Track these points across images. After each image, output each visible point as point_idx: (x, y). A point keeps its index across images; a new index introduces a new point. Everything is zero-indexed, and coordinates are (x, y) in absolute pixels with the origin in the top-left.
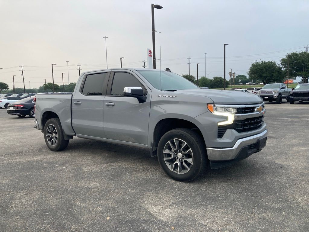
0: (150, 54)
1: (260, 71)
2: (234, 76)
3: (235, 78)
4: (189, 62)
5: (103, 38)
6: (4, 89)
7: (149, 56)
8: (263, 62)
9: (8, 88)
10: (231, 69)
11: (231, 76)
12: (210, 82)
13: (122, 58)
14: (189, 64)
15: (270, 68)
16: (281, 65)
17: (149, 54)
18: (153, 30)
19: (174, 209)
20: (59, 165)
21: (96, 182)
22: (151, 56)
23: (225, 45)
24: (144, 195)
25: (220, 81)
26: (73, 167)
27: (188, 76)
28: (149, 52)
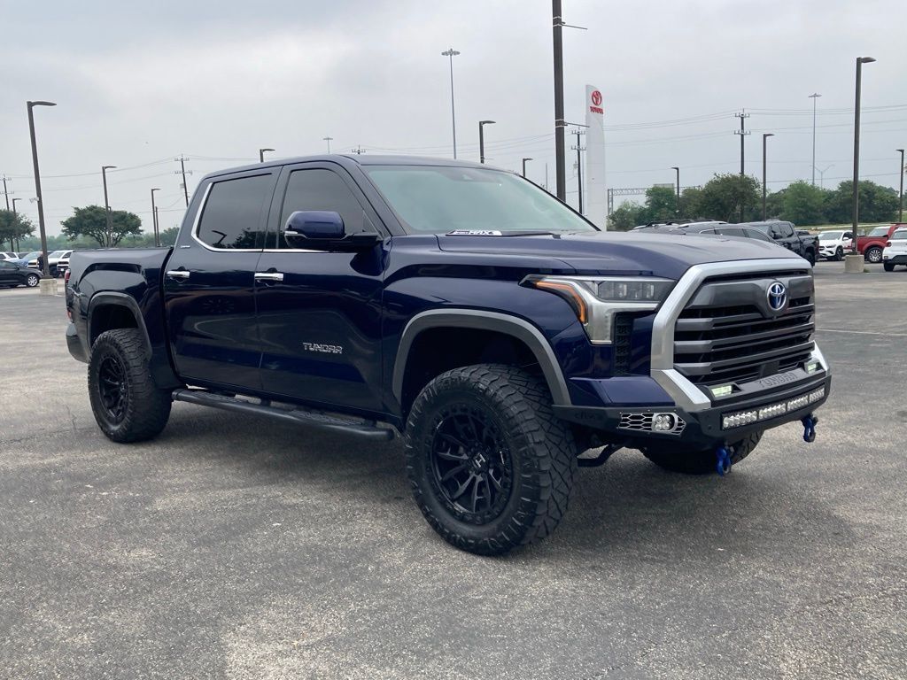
0: (596, 104)
5: (443, 54)
6: (130, 233)
7: (593, 109)
9: (140, 228)
10: (902, 151)
13: (484, 123)
14: (742, 136)
17: (593, 105)
18: (555, 22)
19: (314, 658)
20: (96, 485)
21: (153, 548)
22: (600, 111)
23: (860, 61)
24: (262, 602)
25: (865, 196)
26: (131, 494)
27: (735, 178)
28: (593, 95)
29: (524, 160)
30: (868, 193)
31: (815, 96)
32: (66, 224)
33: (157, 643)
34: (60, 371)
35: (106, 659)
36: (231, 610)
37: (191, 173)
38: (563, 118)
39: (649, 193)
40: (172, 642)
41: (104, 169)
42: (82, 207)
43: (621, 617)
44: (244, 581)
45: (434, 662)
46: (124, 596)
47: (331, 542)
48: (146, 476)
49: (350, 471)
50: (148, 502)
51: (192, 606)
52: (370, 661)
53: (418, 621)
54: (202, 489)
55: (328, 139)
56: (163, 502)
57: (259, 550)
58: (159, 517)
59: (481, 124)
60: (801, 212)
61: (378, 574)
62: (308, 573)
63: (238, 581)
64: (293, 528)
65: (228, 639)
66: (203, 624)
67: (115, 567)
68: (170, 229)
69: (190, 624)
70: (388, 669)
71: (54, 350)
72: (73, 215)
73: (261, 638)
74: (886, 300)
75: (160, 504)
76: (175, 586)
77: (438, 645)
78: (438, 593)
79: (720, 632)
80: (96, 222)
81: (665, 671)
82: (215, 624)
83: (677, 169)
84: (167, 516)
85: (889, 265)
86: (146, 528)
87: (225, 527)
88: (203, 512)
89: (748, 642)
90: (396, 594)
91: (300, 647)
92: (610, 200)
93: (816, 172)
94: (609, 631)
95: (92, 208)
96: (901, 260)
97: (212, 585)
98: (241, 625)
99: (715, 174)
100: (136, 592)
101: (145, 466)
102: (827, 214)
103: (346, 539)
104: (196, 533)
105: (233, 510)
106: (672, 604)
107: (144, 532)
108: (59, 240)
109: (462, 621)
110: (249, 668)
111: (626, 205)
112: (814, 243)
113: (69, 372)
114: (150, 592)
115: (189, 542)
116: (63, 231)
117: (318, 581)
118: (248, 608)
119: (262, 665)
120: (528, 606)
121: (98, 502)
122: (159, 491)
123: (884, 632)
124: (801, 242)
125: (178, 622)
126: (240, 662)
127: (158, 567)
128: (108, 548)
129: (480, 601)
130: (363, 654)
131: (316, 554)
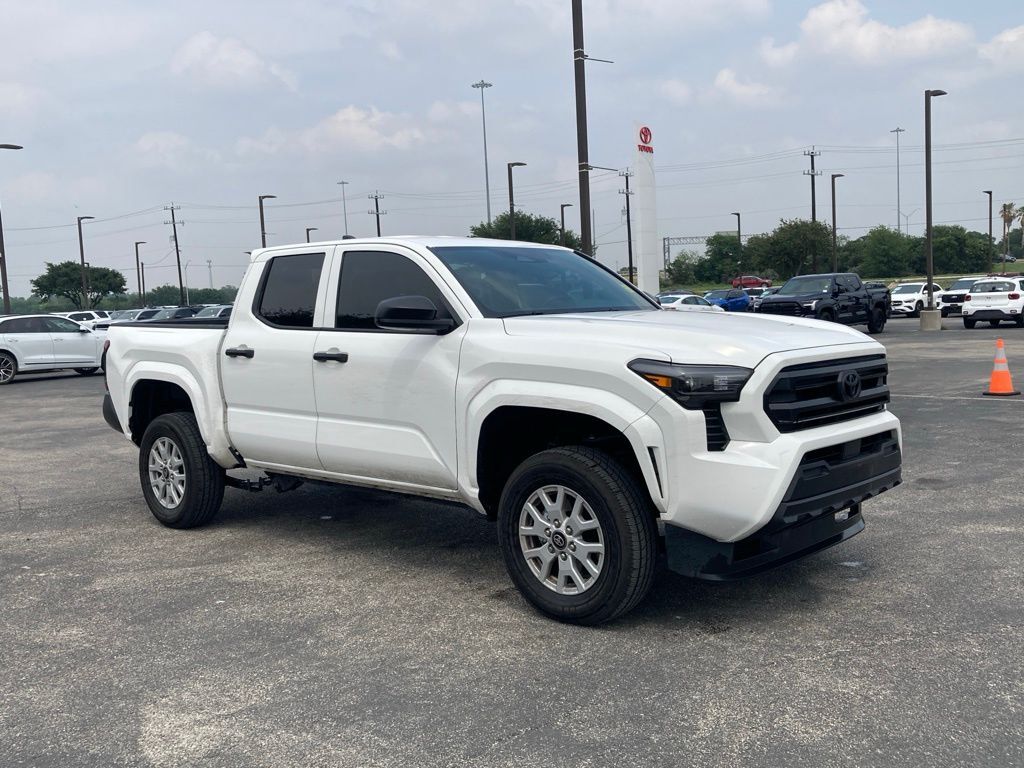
0: (645, 142)
4: (813, 168)
5: (475, 86)
6: (112, 293)
7: (642, 148)
9: (124, 287)
10: (990, 193)
13: (513, 165)
14: (813, 177)
17: (642, 144)
18: (577, 55)
19: (232, 726)
20: (33, 567)
21: (85, 627)
22: (650, 150)
23: (929, 94)
24: (189, 676)
25: (955, 243)
26: (71, 574)
27: (804, 224)
28: (642, 132)
29: (563, 206)
30: (957, 239)
31: (898, 130)
32: (36, 283)
33: (73, 716)
34: (13, 449)
35: (17, 732)
36: (156, 684)
37: (183, 223)
38: (587, 161)
39: (710, 242)
40: (87, 715)
41: (80, 219)
42: (57, 263)
43: (555, 682)
44: (174, 657)
45: (354, 727)
46: (46, 673)
47: (273, 618)
48: (89, 556)
49: (312, 548)
50: (87, 582)
51: (116, 681)
52: (288, 727)
53: (345, 690)
54: (148, 568)
55: (343, 183)
56: (104, 582)
57: (196, 627)
58: (95, 597)
59: (510, 166)
60: (882, 262)
61: (316, 648)
62: (243, 648)
63: (168, 657)
64: (237, 605)
65: (148, 711)
66: (124, 697)
67: (41, 647)
68: (159, 288)
69: (110, 698)
70: (304, 734)
71: (9, 427)
72: (45, 272)
73: (182, 708)
74: (956, 360)
75: (99, 584)
76: (101, 664)
77: (361, 711)
78: (374, 664)
79: (650, 693)
80: (72, 281)
81: (582, 730)
82: (137, 697)
83: (738, 215)
84: (105, 595)
85: (970, 322)
86: (81, 608)
87: (165, 606)
88: (145, 591)
89: (675, 702)
90: (330, 666)
91: (219, 716)
92: (666, 250)
93: (901, 216)
94: (538, 696)
95: (69, 265)
96: (981, 316)
97: (141, 661)
98: (163, 697)
99: (782, 220)
100: (58, 670)
101: (90, 546)
102: (913, 264)
103: (290, 615)
104: (133, 612)
105: (177, 589)
106: (610, 669)
107: (79, 612)
108: (30, 302)
109: (390, 689)
110: (162, 736)
111: (684, 256)
112: (884, 298)
113: (23, 449)
114: (74, 669)
115: (124, 620)
116: (33, 291)
117: (252, 655)
118: (174, 681)
119: (177, 734)
120: (463, 673)
121: (34, 583)
122: (102, 571)
123: (814, 690)
124: (870, 297)
125: (98, 696)
126: (155, 731)
127: (87, 645)
128: (36, 628)
129: (415, 671)
130: (282, 721)
131: (256, 630)
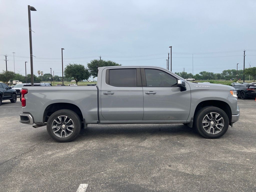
1: (74, 71)
2: (42, 75)
3: (43, 75)
4: (6, 59)
8: (75, 65)
10: (51, 68)
11: (39, 74)
12: (24, 78)
14: (6, 61)
15: (80, 69)
16: (88, 68)
31: (14, 53)
